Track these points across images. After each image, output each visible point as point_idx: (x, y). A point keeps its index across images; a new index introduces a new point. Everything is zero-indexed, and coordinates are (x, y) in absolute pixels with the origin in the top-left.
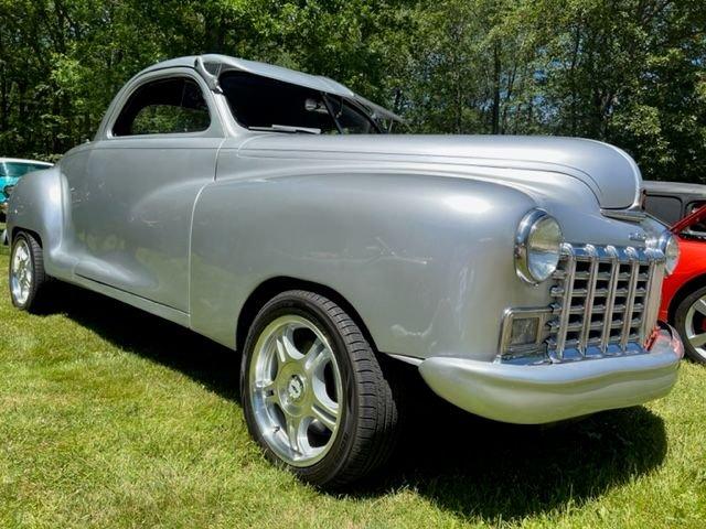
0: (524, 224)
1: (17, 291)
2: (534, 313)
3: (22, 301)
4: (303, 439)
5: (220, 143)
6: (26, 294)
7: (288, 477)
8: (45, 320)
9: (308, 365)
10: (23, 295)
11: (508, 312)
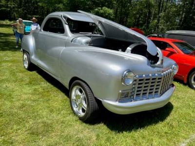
0: (125, 72)
1: (25, 65)
2: (127, 91)
3: (26, 67)
4: (81, 111)
5: (67, 38)
6: (27, 65)
7: (77, 118)
8: (31, 73)
9: (81, 97)
10: (26, 66)
11: (120, 91)
